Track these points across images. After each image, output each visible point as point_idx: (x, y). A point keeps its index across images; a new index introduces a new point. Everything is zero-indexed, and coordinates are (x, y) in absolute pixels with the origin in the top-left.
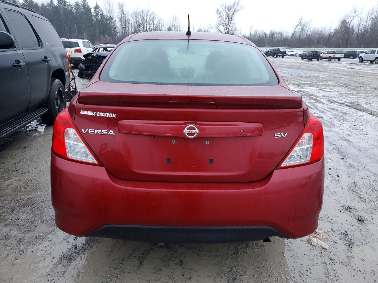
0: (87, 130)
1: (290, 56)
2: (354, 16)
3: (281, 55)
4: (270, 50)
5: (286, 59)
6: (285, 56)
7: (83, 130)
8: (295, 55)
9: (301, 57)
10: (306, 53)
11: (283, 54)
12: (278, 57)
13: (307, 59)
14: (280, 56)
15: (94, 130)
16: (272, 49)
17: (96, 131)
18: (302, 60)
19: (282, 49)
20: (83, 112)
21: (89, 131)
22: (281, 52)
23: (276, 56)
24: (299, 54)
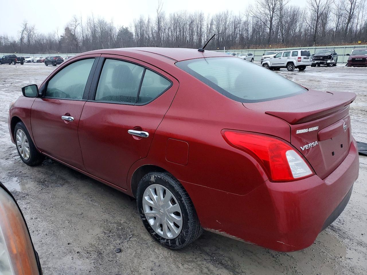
0: (304, 147)
1: (27, 62)
2: (77, 25)
3: (20, 61)
4: (4, 57)
5: (26, 66)
6: (24, 63)
7: (301, 147)
8: (33, 61)
9: (44, 63)
10: (49, 59)
11: (22, 61)
12: (16, 64)
13: (52, 65)
14: (18, 63)
15: (308, 145)
16: (7, 56)
17: (309, 145)
18: (47, 66)
19: (18, 55)
20: (299, 132)
21: (306, 147)
22: (19, 59)
23: (13, 63)
24: (37, 60)
